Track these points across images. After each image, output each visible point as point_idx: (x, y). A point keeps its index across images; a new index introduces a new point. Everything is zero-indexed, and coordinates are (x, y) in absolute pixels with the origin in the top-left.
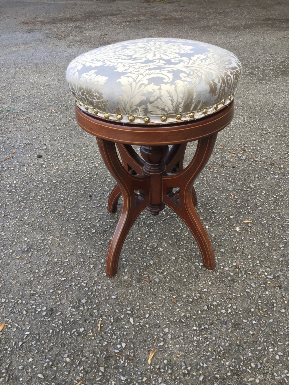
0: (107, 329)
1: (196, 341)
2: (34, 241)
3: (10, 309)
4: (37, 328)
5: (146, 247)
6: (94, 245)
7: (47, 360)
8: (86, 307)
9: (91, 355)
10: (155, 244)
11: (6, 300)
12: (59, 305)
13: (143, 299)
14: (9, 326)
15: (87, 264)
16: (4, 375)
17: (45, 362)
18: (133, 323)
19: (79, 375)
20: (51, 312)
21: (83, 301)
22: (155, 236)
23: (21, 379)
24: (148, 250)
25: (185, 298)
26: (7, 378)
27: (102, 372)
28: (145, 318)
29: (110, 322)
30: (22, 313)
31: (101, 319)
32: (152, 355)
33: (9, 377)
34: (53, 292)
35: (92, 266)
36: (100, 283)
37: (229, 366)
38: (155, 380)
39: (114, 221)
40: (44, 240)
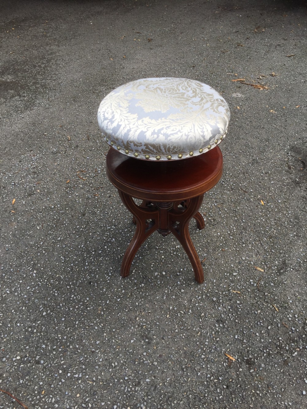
0: (239, 288)
1: (252, 247)
2: (137, 335)
3: (213, 351)
4: (232, 331)
5: (174, 254)
6: (159, 287)
7: (259, 323)
8: (221, 298)
9: (256, 299)
10: (172, 248)
11: (203, 354)
12: (215, 315)
13: (219, 266)
14: (228, 350)
15: (179, 293)
16: (268, 350)
17: (261, 325)
18: (237, 274)
19: (269, 306)
20: (220, 321)
21: (215, 299)
22: (164, 247)
23: (270, 340)
24: (176, 254)
25: (223, 244)
26: (270, 348)
27: (268, 294)
28: (233, 267)
29: (234, 285)
30: (218, 341)
31: (231, 291)
32: (258, 269)
33: (269, 347)
34: (201, 319)
35: (183, 291)
36: (200, 288)
37: (267, 239)
38: (273, 271)
39: (136, 269)
40: (139, 325)
